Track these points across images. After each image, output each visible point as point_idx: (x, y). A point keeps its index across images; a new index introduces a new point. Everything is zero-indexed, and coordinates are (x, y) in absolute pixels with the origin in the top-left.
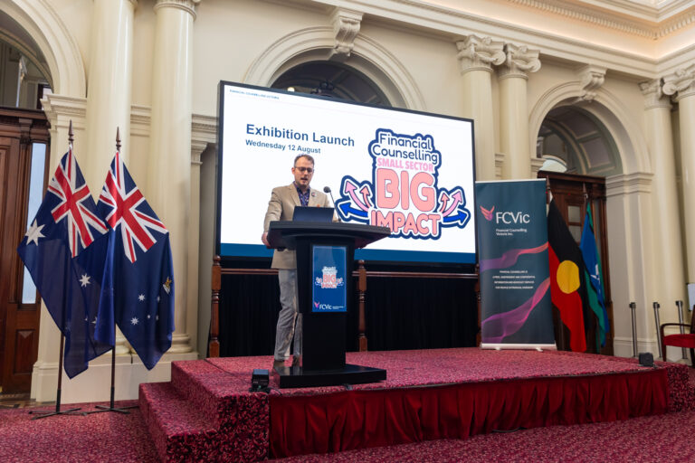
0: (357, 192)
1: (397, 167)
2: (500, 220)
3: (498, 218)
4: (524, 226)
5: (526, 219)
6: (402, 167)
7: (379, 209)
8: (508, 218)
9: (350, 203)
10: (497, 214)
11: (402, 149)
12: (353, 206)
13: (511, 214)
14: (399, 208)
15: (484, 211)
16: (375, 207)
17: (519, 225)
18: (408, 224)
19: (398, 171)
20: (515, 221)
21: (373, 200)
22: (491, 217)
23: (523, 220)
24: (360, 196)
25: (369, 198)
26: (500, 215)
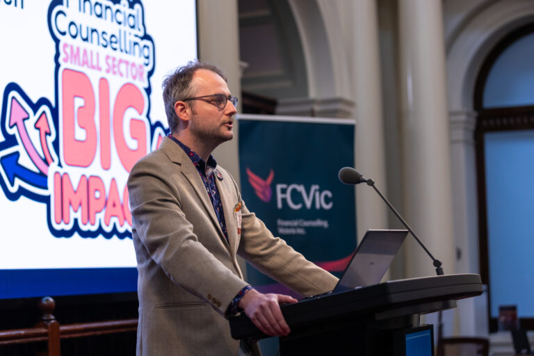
0: (30, 124)
1: (93, 67)
2: (284, 201)
3: (280, 196)
4: (321, 214)
5: (327, 200)
6: (99, 69)
7: (66, 169)
8: (296, 197)
9: (17, 154)
10: (279, 187)
11: (100, 25)
12: (24, 161)
13: (301, 188)
14: (95, 169)
15: (255, 181)
16: (60, 165)
17: (314, 213)
18: (110, 204)
19: (94, 77)
20: (308, 204)
21: (56, 144)
22: (268, 193)
23: (321, 203)
24: (34, 135)
25: (51, 139)
26: (284, 191)
